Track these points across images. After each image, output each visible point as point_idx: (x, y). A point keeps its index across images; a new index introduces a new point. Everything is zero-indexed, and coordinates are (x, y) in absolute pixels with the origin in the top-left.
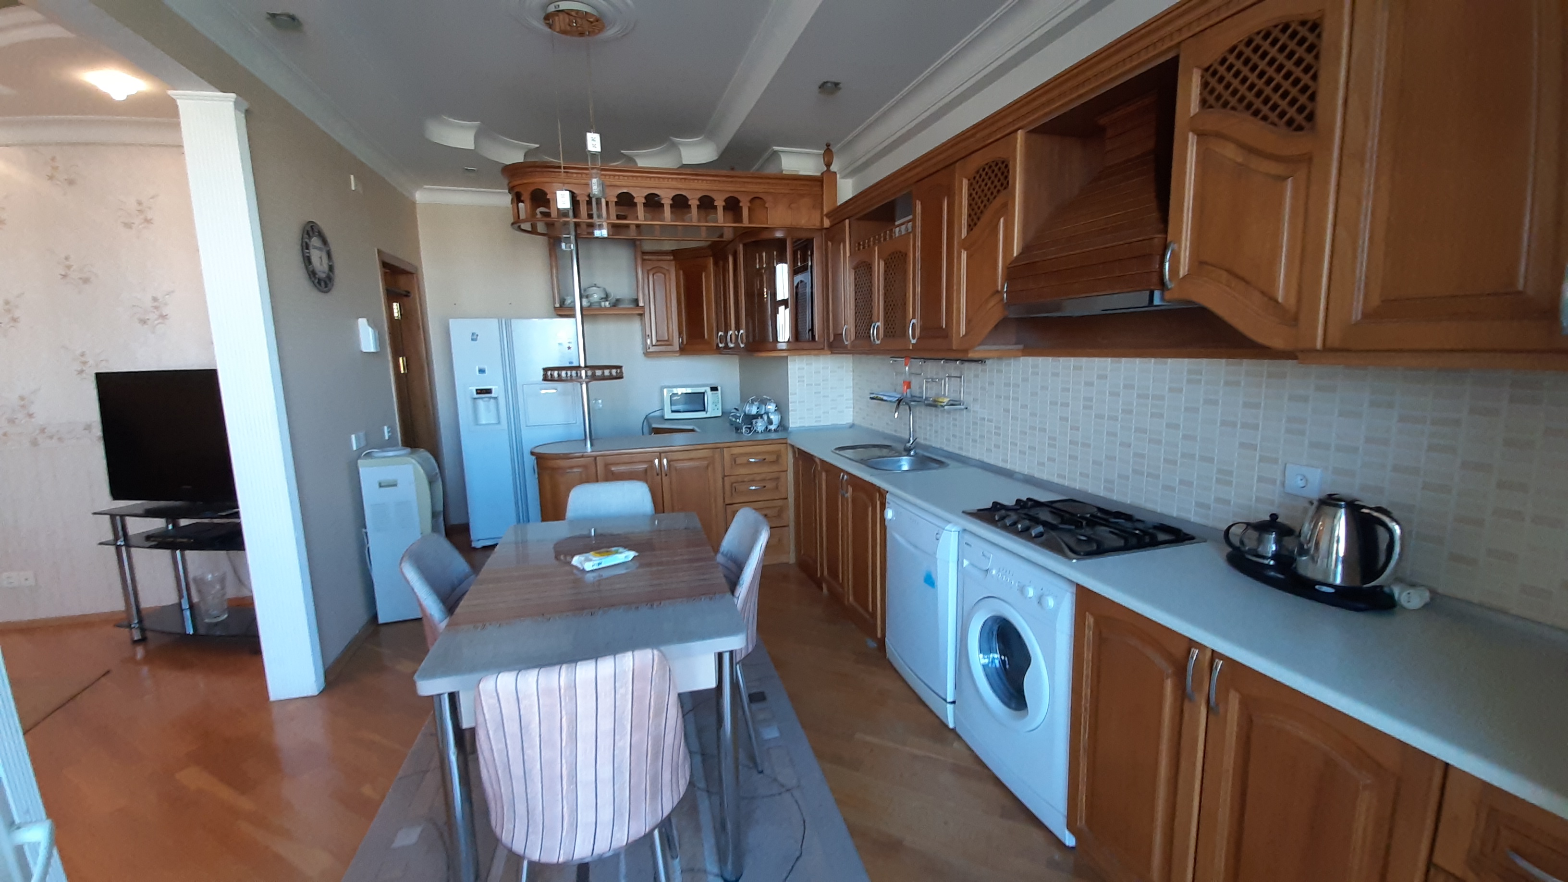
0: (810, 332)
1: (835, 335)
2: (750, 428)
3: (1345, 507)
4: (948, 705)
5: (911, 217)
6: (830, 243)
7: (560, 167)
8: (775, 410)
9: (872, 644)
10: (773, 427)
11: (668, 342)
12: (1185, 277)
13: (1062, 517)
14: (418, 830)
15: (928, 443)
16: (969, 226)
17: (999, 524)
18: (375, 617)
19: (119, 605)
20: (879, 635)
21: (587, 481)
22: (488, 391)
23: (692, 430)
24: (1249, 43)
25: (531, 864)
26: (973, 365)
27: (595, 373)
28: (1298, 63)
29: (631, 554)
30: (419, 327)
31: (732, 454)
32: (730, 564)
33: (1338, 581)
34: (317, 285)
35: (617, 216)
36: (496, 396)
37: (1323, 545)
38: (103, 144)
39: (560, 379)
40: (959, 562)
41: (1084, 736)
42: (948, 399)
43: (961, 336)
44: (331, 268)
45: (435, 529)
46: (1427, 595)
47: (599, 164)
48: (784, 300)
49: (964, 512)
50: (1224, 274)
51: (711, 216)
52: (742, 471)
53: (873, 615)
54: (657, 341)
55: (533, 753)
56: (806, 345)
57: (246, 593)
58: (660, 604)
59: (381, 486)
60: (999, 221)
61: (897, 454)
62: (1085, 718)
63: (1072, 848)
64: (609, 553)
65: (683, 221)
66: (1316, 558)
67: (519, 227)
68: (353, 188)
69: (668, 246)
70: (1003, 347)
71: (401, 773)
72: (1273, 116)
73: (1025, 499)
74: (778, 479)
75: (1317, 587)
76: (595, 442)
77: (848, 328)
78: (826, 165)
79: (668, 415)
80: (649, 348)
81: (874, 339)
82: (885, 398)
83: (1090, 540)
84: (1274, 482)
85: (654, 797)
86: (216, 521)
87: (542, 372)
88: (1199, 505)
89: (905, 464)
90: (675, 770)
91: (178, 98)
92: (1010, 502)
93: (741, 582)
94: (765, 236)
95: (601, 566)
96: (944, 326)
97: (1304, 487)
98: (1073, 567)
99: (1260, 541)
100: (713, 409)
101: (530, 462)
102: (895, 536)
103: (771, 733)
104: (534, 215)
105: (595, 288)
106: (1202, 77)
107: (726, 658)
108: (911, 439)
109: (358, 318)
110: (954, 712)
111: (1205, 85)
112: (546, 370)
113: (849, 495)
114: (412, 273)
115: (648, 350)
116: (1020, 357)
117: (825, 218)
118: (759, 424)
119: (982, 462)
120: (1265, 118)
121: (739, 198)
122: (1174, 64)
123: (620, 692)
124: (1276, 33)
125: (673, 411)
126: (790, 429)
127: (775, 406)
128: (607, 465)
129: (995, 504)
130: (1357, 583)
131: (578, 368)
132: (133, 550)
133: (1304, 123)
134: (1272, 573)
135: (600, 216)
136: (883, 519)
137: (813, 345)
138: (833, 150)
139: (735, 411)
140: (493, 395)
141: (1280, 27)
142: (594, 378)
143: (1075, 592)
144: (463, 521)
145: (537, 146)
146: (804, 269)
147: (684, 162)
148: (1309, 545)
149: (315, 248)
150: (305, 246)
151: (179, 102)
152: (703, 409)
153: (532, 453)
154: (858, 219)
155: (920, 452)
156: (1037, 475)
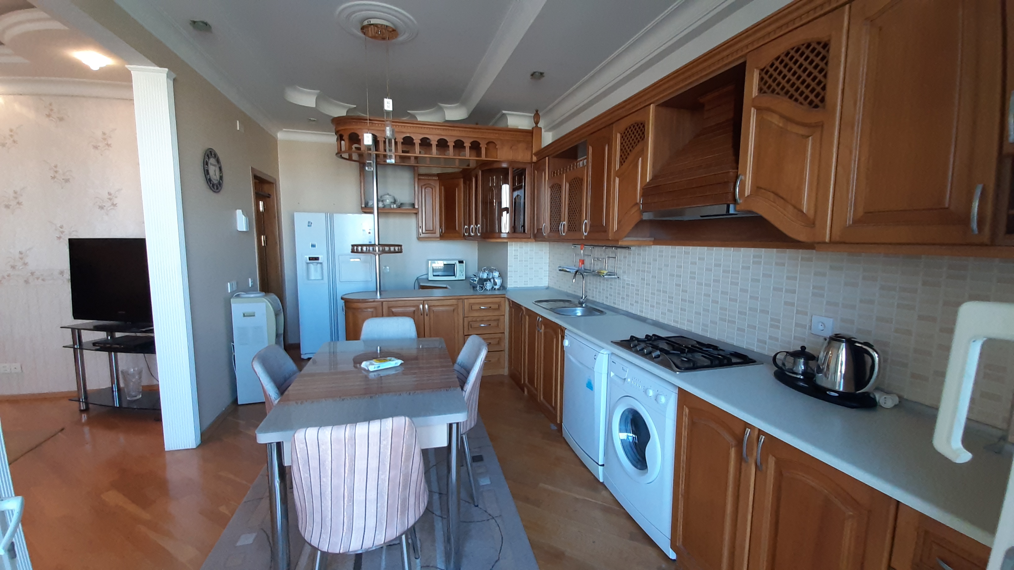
0: (523, 228)
1: (537, 230)
2: (482, 287)
3: (845, 343)
4: (600, 467)
5: (586, 157)
6: (536, 172)
7: (367, 120)
8: (499, 276)
9: (554, 427)
10: (497, 287)
11: (433, 232)
12: (748, 196)
13: (673, 346)
14: (254, 535)
15: (594, 299)
16: (621, 162)
17: (633, 349)
18: (236, 400)
19: (73, 387)
20: (558, 422)
21: (377, 316)
22: (317, 259)
23: (446, 288)
24: (787, 54)
25: (323, 553)
26: (623, 250)
27: (385, 249)
28: (816, 67)
29: (399, 362)
30: (275, 217)
31: (470, 303)
32: (463, 371)
33: (841, 389)
34: (212, 187)
35: (402, 151)
36: (322, 262)
37: (832, 366)
38: (84, 97)
39: (362, 252)
40: (608, 374)
41: (682, 487)
42: (607, 272)
43: (614, 231)
44: (221, 178)
45: (277, 342)
46: (897, 400)
47: (391, 119)
48: (506, 208)
49: (612, 342)
50: (772, 195)
51: (463, 153)
52: (476, 314)
53: (555, 408)
54: (426, 230)
55: (326, 480)
56: (519, 235)
57: (155, 382)
58: (415, 392)
59: (244, 316)
60: (639, 159)
61: (574, 306)
62: (682, 474)
63: (674, 560)
64: (386, 361)
65: (445, 155)
66: (827, 375)
67: (341, 155)
68: (238, 129)
69: (436, 171)
70: (641, 239)
71: (245, 499)
72: (801, 99)
73: (651, 335)
74: (498, 320)
75: (828, 392)
76: (382, 292)
77: (546, 224)
78: (535, 124)
79: (431, 278)
80: (420, 235)
81: (561, 233)
82: (568, 270)
83: (689, 360)
84: (804, 327)
85: (403, 513)
86: (138, 334)
87: (351, 247)
88: (759, 341)
89: (579, 312)
90: (417, 497)
91: (132, 70)
92: (642, 336)
93: (468, 382)
94: (495, 166)
95: (379, 369)
96: (604, 225)
97: (823, 330)
98: (676, 376)
99: (795, 363)
100: (460, 275)
101: (341, 303)
102: (570, 357)
103: (485, 481)
104: (350, 148)
105: (388, 196)
106: (760, 74)
107: (454, 427)
108: (583, 296)
109: (236, 210)
110: (603, 471)
111: (761, 79)
112: (353, 246)
113: (542, 331)
114: (273, 183)
115: (420, 236)
116: (651, 245)
117: (533, 156)
118: (488, 285)
119: (627, 312)
120: (796, 100)
121: (480, 142)
122: (742, 67)
123: (384, 443)
124: (803, 48)
125: (434, 276)
126: (507, 289)
127: (498, 273)
128: (389, 308)
129: (632, 337)
130: (852, 390)
131: (374, 245)
132: (85, 351)
133: (819, 104)
134: (801, 384)
135: (390, 150)
136: (562, 346)
137: (522, 235)
138: (540, 114)
139: (474, 276)
140: (320, 261)
141: (805, 45)
142: (384, 252)
143: (677, 392)
144: (297, 342)
145: (355, 106)
146: (520, 188)
147: (447, 119)
148: (823, 366)
149: (211, 164)
150: (206, 163)
151: (132, 72)
152: (453, 274)
153: (342, 299)
154: (554, 157)
155: (590, 305)
156: (661, 320)
